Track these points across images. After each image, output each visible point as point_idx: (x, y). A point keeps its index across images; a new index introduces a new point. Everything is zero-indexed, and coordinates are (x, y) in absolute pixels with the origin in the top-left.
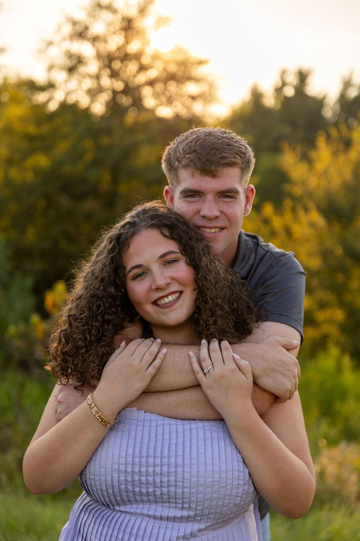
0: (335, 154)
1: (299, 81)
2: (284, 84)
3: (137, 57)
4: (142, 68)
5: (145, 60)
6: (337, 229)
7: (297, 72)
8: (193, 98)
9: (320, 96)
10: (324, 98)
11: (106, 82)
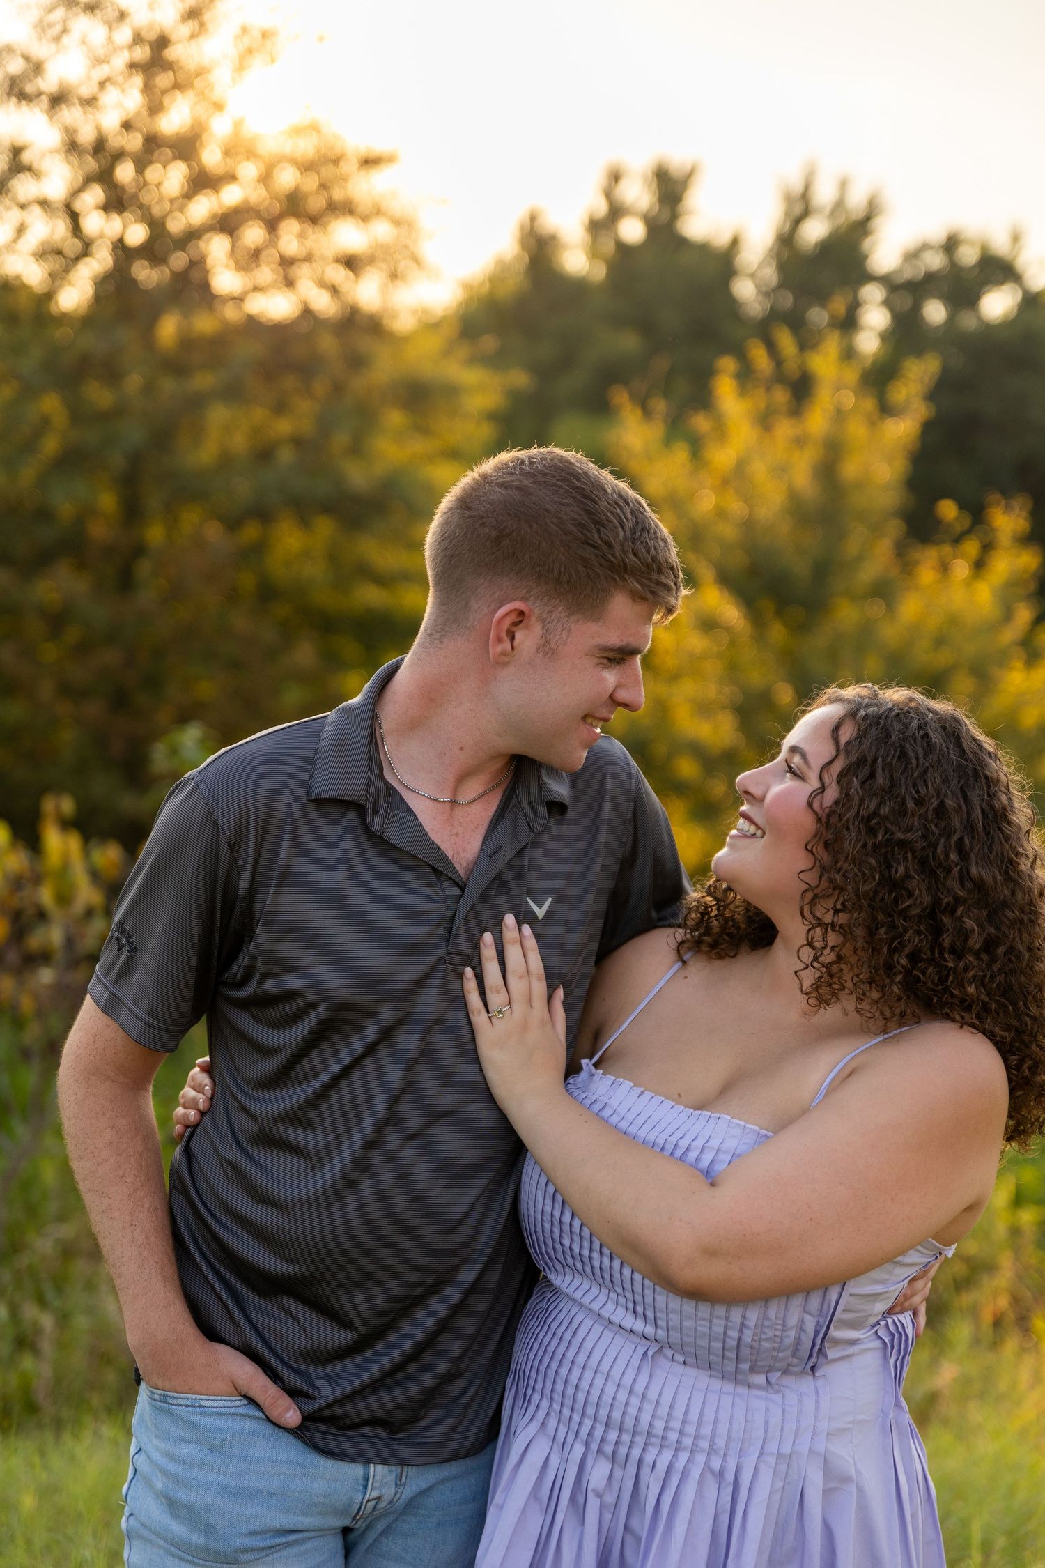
0: (765, 421)
1: (655, 199)
2: (616, 212)
3: (185, 147)
4: (202, 182)
5: (211, 157)
6: (777, 632)
7: (650, 173)
8: (351, 263)
9: (722, 239)
10: (735, 242)
11: (95, 223)
